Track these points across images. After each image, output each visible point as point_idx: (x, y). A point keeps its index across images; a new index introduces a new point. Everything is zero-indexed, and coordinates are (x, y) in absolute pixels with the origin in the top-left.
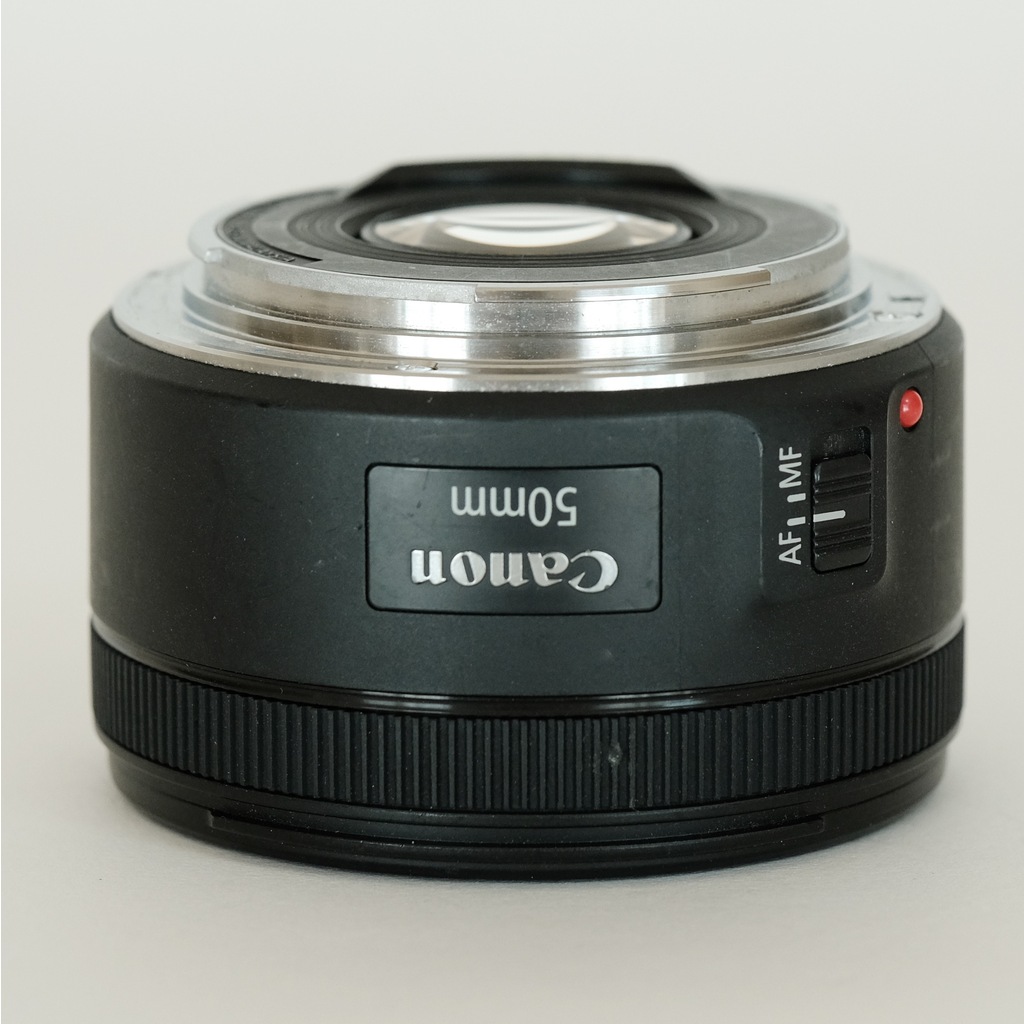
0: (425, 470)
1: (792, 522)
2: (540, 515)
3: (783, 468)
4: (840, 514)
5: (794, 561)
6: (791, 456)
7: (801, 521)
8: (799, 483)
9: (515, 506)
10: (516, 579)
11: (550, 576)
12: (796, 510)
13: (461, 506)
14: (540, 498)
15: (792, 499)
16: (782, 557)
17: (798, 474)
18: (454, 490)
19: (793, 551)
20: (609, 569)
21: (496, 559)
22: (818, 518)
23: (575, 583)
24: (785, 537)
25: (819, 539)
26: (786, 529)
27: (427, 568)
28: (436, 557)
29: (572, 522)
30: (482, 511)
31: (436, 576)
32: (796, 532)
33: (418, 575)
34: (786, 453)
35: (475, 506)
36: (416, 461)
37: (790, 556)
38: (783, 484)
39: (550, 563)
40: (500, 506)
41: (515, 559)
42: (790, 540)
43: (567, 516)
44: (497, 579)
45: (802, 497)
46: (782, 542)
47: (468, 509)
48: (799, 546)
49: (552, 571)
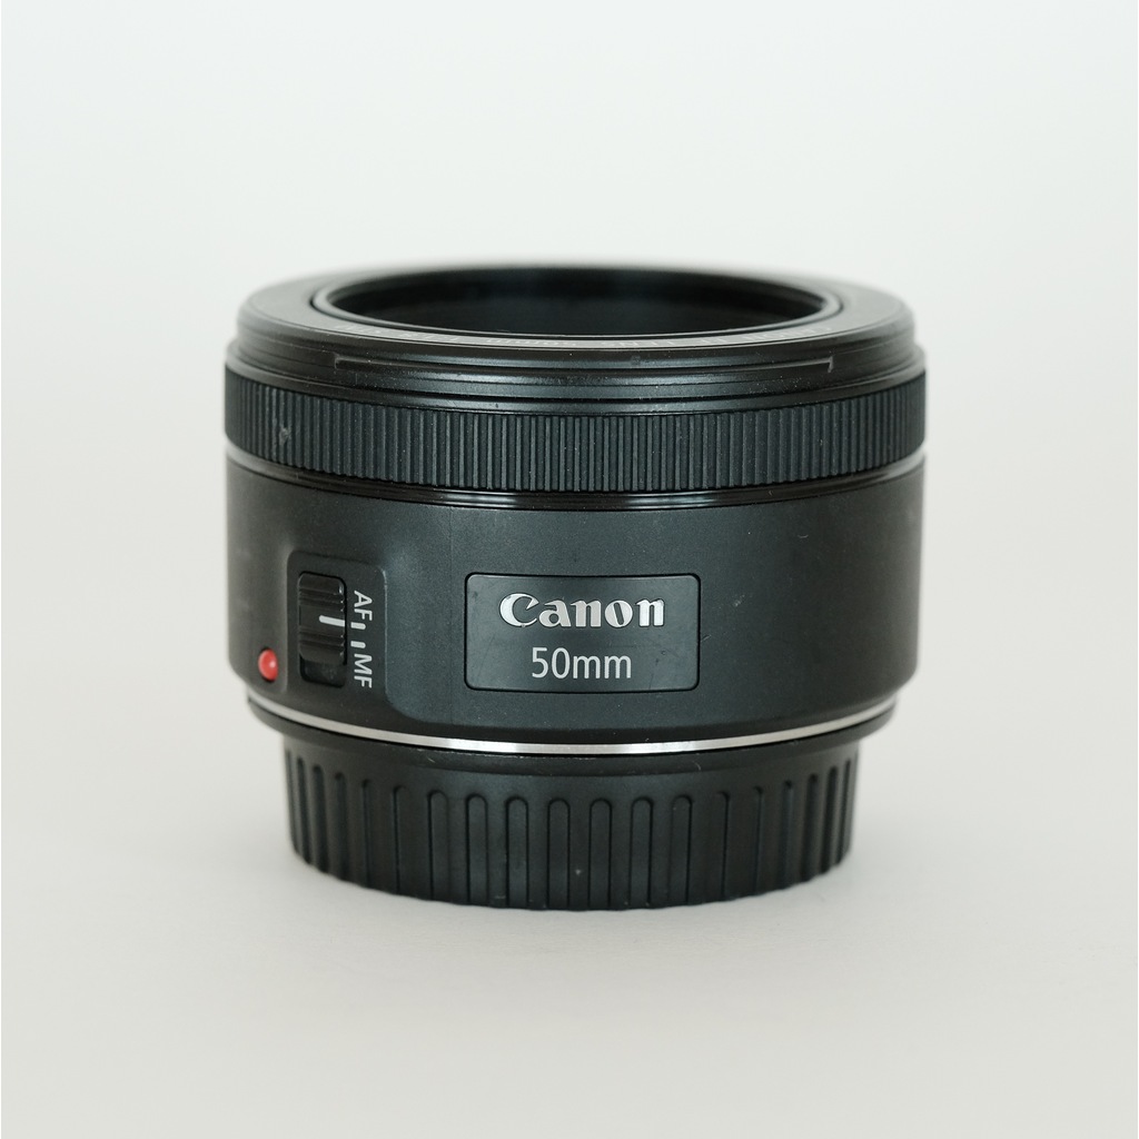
0: (652, 688)
1: (362, 626)
2: (561, 657)
3: (369, 672)
4: (323, 619)
5: (361, 596)
6: (363, 679)
7: (354, 625)
8: (356, 655)
9: (581, 664)
10: (581, 606)
11: (554, 608)
12: (358, 635)
13: (623, 663)
14: (561, 671)
15: (362, 645)
16: (369, 601)
17: (357, 663)
18: (629, 676)
19: (360, 604)
20: (506, 608)
21: (596, 622)
22: (341, 623)
23: (534, 602)
24: (367, 616)
25: (340, 606)
26: (366, 621)
27: (652, 612)
28: (644, 621)
29: (535, 650)
30: (607, 660)
31: (644, 605)
32: (358, 618)
33: (659, 606)
34: (367, 683)
35: (613, 664)
36: (659, 696)
37: (363, 600)
38: (369, 658)
39: (554, 618)
40: (592, 664)
41: (581, 622)
42: (364, 612)
43: (540, 655)
44: (596, 606)
45: (354, 644)
46: (370, 613)
47: (618, 661)
48: (356, 605)
49: (553, 612)
